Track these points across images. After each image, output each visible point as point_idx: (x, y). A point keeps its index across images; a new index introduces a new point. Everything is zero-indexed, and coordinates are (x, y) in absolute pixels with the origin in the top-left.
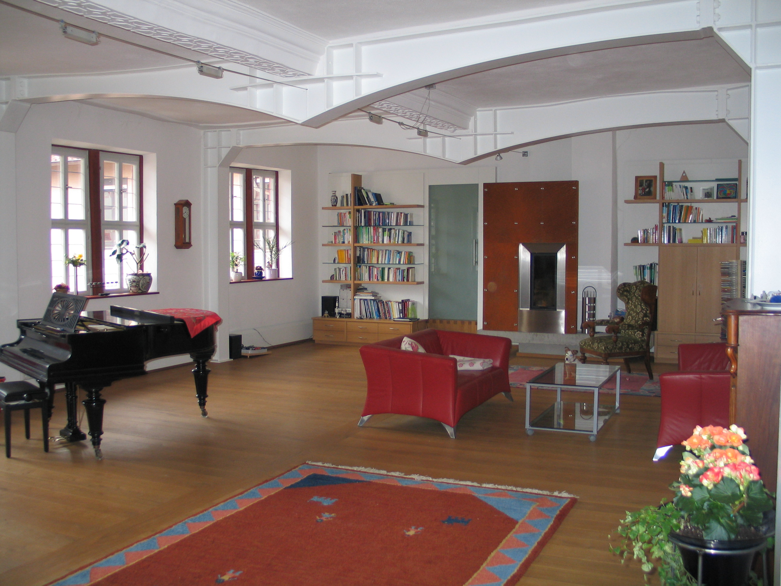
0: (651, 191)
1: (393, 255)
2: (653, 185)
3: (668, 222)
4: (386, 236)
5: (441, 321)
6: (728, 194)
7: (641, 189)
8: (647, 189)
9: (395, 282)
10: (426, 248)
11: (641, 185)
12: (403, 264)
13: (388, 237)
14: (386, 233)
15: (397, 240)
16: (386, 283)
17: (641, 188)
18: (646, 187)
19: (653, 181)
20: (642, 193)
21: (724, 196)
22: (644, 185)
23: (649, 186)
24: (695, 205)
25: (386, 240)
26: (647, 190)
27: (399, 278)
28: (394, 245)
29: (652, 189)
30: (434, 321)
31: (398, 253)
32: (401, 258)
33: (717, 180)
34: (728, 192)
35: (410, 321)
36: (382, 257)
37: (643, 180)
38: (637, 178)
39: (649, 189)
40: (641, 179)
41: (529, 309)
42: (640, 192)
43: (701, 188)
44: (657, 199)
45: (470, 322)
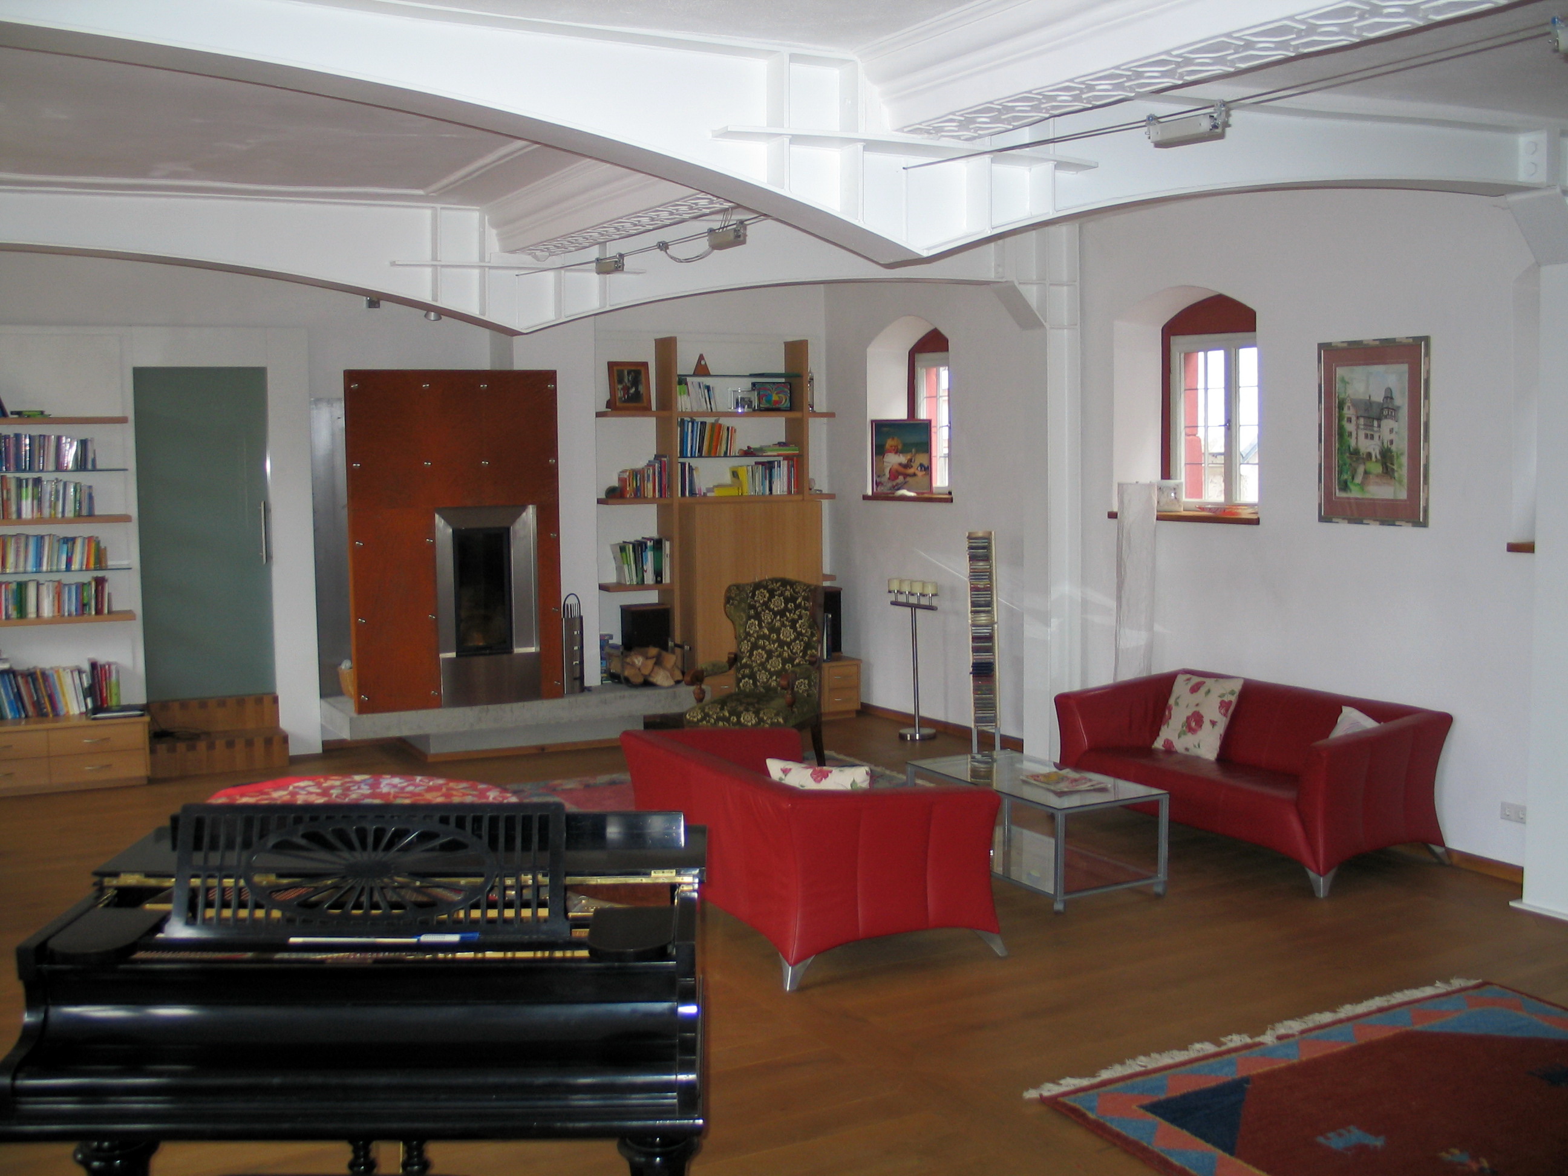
0: (639, 392)
1: (51, 549)
2: (643, 380)
3: (683, 455)
4: (30, 500)
5: (184, 705)
6: (776, 402)
7: (622, 389)
8: (632, 387)
9: (59, 617)
10: (133, 528)
11: (620, 381)
12: (81, 570)
13: (35, 502)
14: (28, 492)
15: (60, 509)
16: (32, 623)
17: (620, 387)
18: (629, 385)
19: (643, 372)
20: (624, 396)
21: (767, 406)
22: (626, 380)
23: (636, 382)
24: (725, 422)
25: (27, 511)
26: (633, 390)
27: (70, 605)
28: (53, 520)
29: (641, 389)
30: (165, 705)
31: (64, 543)
32: (72, 554)
33: (751, 376)
34: (775, 397)
35: (142, 715)
36: (17, 555)
37: (622, 371)
38: (611, 365)
39: (637, 389)
40: (620, 368)
41: (453, 655)
42: (620, 394)
43: (730, 389)
44: (653, 409)
45: (259, 700)
